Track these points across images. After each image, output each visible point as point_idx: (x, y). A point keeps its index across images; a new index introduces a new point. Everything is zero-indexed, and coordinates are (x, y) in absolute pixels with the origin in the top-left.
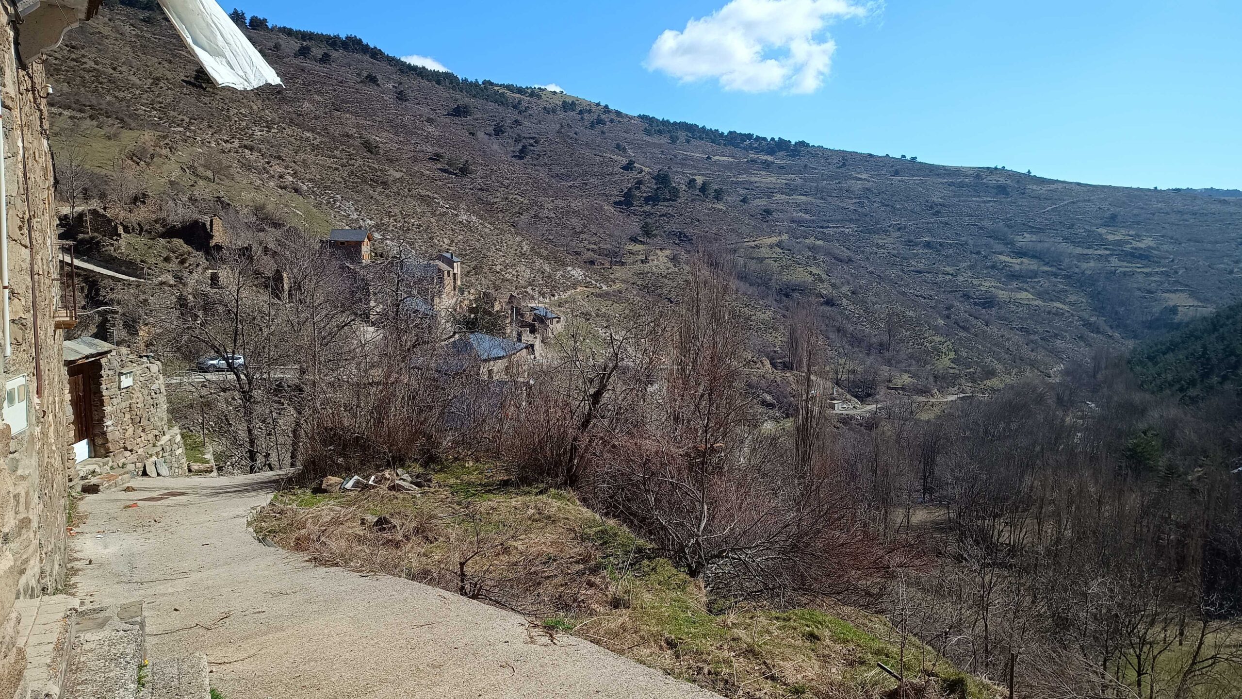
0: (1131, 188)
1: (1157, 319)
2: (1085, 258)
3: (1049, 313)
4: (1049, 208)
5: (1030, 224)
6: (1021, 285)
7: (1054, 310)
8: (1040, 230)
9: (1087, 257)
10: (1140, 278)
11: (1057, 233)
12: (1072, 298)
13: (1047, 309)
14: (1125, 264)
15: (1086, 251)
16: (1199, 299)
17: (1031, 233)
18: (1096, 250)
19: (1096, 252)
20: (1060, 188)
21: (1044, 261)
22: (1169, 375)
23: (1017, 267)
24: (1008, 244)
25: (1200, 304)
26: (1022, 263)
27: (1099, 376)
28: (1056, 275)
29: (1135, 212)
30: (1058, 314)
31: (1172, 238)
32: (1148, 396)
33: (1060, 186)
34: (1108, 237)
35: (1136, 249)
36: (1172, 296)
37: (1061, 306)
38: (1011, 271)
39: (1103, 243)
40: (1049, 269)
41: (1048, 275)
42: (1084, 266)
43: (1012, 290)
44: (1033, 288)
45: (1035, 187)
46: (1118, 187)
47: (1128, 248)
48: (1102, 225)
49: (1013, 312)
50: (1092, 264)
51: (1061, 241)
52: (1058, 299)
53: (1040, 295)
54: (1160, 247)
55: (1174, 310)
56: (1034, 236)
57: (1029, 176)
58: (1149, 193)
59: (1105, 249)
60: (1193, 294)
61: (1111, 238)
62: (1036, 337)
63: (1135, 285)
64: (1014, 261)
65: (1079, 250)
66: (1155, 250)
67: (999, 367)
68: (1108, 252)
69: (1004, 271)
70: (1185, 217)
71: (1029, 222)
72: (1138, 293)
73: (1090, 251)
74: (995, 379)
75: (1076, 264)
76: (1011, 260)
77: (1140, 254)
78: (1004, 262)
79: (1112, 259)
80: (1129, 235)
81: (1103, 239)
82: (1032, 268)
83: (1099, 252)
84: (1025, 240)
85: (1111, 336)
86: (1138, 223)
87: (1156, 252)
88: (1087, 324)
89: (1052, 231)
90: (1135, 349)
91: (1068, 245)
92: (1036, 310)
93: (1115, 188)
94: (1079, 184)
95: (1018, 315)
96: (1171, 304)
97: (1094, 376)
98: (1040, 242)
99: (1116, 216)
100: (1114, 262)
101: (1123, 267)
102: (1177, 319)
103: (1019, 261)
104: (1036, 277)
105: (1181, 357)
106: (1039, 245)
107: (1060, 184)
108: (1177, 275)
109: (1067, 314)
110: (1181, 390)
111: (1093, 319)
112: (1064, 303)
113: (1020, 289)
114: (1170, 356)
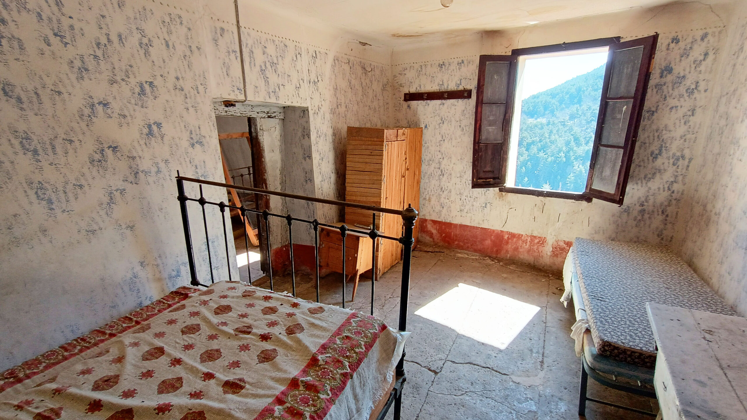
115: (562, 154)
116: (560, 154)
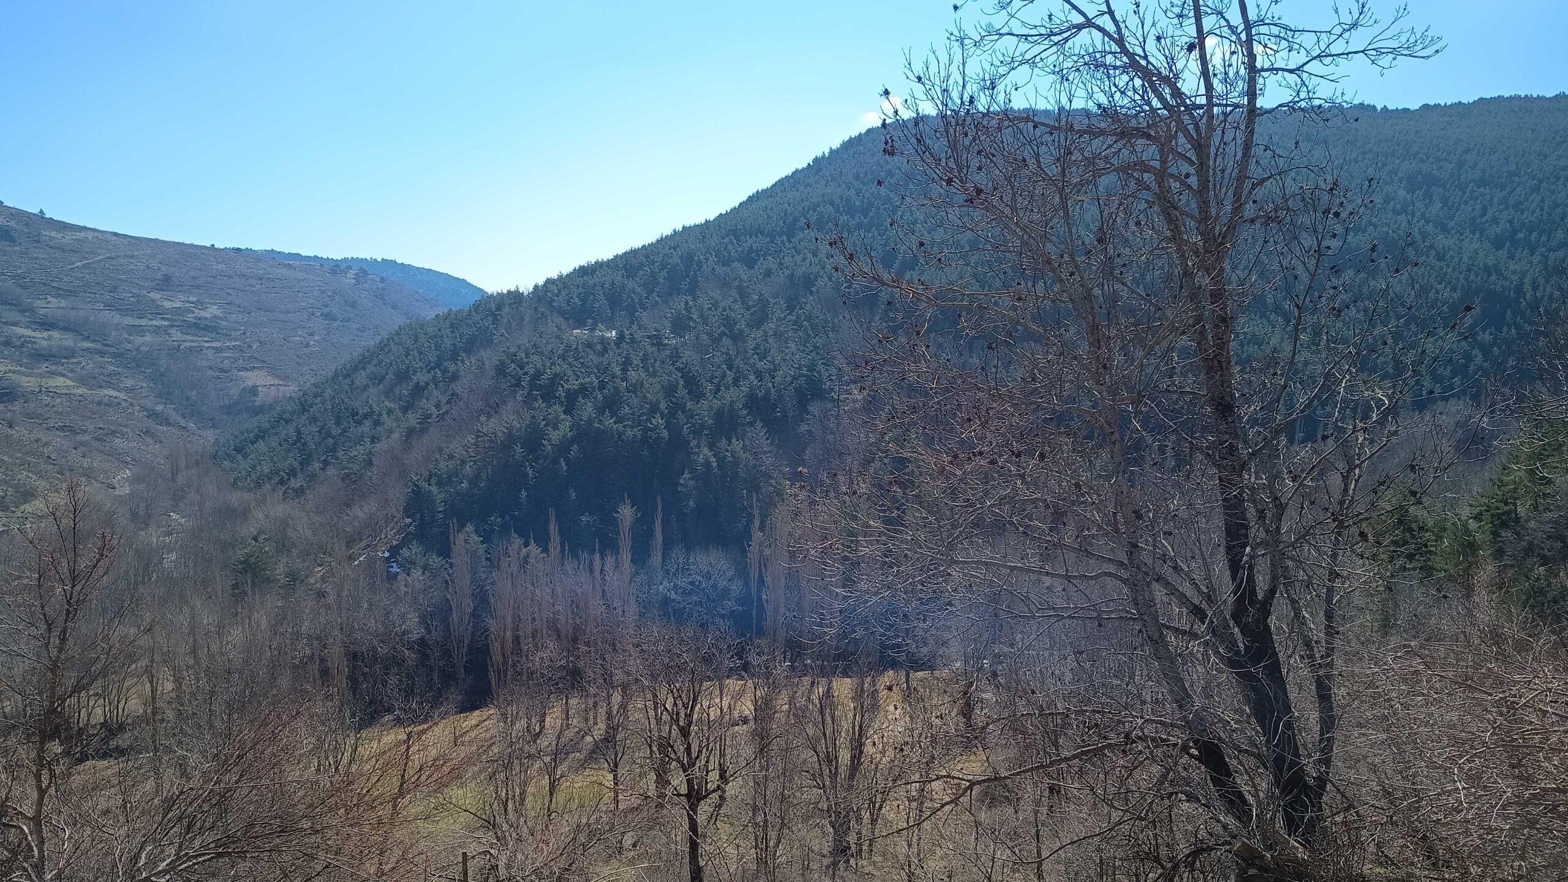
0: (183, 244)
1: (236, 403)
2: (139, 330)
3: (99, 403)
4: (79, 264)
5: (54, 284)
6: (53, 368)
7: (106, 400)
8: (71, 294)
9: (141, 328)
10: (210, 354)
11: (96, 298)
12: (129, 383)
13: (96, 400)
14: (190, 338)
15: (137, 322)
16: (279, 377)
17: (58, 296)
18: (151, 320)
19: (151, 323)
20: (90, 237)
21: (81, 335)
22: (265, 467)
23: (45, 344)
24: (26, 311)
25: (281, 382)
26: (50, 338)
27: (181, 479)
28: (101, 354)
29: (192, 273)
30: (113, 404)
31: (239, 306)
32: (246, 496)
33: (90, 235)
34: (164, 304)
35: (200, 319)
36: (249, 374)
37: (114, 393)
38: (35, 349)
39: (160, 313)
40: (90, 345)
41: (91, 353)
42: (138, 340)
43: (41, 376)
44: (72, 371)
45: (53, 234)
46: (167, 242)
47: (190, 317)
48: (154, 289)
49: (47, 405)
50: (148, 338)
51: (102, 308)
52: (110, 385)
53: (82, 381)
54: (228, 316)
55: (253, 391)
56: (63, 301)
57: (43, 218)
58: (206, 252)
59: (161, 318)
60: (272, 371)
61: (167, 304)
62: (86, 438)
63: (205, 364)
64: (37, 334)
65: (128, 321)
66: (223, 320)
67: (41, 484)
68: (166, 323)
69: (24, 349)
70: (250, 281)
71: (53, 281)
72: (210, 373)
73: (143, 322)
74: (37, 502)
75: (126, 339)
76: (33, 334)
77: (206, 325)
78: (23, 336)
79: (172, 331)
80: (189, 302)
81: (158, 306)
82: (66, 344)
83: (155, 323)
84: (51, 305)
85: (184, 428)
86: (198, 287)
87: (225, 323)
88: (152, 415)
89: (88, 295)
90: (217, 442)
91: (113, 314)
92: (80, 401)
93: (163, 242)
94: (115, 234)
95: (56, 409)
96: (250, 383)
97: (173, 480)
98: (73, 309)
99: (170, 278)
100: (176, 335)
101: (189, 341)
102: (259, 401)
103: (45, 334)
104: (73, 356)
105: (274, 444)
106: (73, 313)
107: (89, 232)
108: (250, 350)
109: (124, 404)
110: (282, 482)
111: (159, 408)
112: (118, 390)
113: (54, 373)
114: (261, 446)
115: (658, 421)
116: (653, 421)
